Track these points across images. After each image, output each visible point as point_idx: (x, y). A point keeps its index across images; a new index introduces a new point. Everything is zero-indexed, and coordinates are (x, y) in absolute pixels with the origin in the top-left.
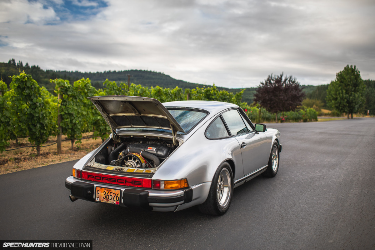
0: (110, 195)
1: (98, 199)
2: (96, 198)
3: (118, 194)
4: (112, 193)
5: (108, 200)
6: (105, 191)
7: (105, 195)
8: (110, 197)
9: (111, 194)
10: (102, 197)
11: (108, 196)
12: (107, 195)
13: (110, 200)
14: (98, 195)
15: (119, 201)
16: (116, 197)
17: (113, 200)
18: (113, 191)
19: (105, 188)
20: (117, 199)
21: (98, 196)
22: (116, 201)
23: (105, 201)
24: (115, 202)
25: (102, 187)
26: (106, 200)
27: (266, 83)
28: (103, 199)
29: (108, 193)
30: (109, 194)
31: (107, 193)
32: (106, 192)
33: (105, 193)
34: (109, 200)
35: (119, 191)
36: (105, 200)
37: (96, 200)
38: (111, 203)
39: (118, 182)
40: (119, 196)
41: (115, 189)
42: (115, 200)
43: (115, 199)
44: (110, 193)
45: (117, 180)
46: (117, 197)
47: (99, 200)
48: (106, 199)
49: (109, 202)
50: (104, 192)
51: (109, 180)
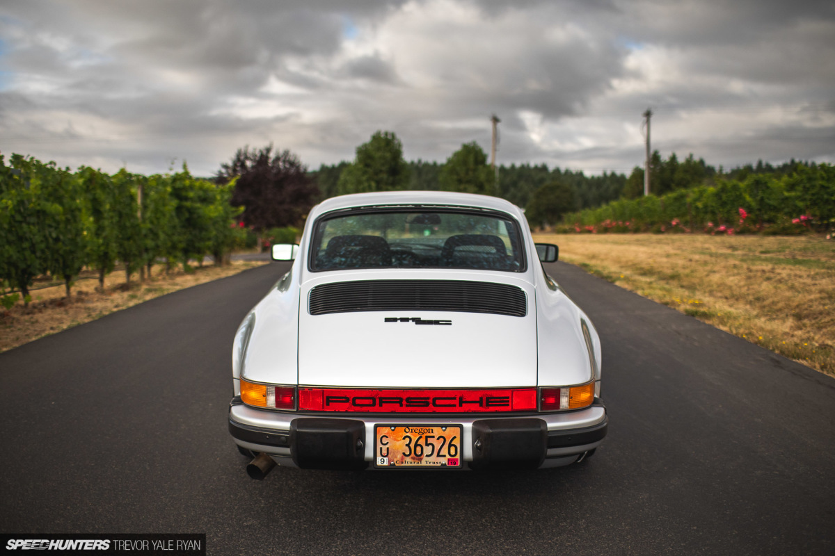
0: (427, 445)
1: (386, 459)
2: (379, 458)
3: (455, 437)
4: (433, 437)
5: (421, 460)
6: (408, 434)
7: (408, 445)
8: (428, 450)
9: (430, 441)
10: (398, 452)
11: (419, 449)
12: (416, 445)
13: (428, 459)
14: (384, 448)
15: (458, 457)
16: (446, 446)
17: (438, 455)
18: (437, 432)
19: (407, 426)
20: (453, 452)
21: (384, 452)
22: (448, 457)
23: (409, 462)
24: (444, 461)
25: (395, 426)
26: (413, 458)
27: (235, 165)
28: (402, 459)
29: (420, 437)
30: (422, 442)
31: (414, 440)
32: (412, 437)
33: (407, 440)
34: (425, 459)
35: (458, 429)
36: (408, 459)
37: (379, 463)
38: (432, 464)
39: (435, 405)
40: (457, 442)
41: (442, 426)
42: (445, 456)
43: (444, 451)
44: (427, 437)
45: (431, 401)
46: (450, 445)
47: (389, 461)
48: (413, 455)
49: (423, 463)
50: (404, 439)
51: (404, 403)
